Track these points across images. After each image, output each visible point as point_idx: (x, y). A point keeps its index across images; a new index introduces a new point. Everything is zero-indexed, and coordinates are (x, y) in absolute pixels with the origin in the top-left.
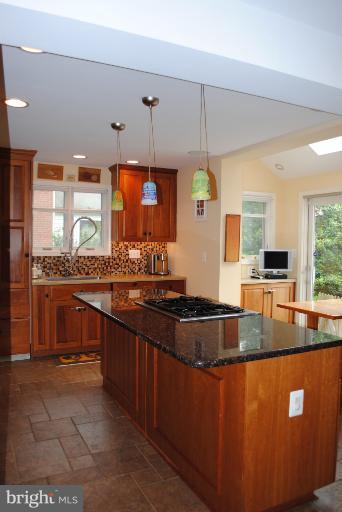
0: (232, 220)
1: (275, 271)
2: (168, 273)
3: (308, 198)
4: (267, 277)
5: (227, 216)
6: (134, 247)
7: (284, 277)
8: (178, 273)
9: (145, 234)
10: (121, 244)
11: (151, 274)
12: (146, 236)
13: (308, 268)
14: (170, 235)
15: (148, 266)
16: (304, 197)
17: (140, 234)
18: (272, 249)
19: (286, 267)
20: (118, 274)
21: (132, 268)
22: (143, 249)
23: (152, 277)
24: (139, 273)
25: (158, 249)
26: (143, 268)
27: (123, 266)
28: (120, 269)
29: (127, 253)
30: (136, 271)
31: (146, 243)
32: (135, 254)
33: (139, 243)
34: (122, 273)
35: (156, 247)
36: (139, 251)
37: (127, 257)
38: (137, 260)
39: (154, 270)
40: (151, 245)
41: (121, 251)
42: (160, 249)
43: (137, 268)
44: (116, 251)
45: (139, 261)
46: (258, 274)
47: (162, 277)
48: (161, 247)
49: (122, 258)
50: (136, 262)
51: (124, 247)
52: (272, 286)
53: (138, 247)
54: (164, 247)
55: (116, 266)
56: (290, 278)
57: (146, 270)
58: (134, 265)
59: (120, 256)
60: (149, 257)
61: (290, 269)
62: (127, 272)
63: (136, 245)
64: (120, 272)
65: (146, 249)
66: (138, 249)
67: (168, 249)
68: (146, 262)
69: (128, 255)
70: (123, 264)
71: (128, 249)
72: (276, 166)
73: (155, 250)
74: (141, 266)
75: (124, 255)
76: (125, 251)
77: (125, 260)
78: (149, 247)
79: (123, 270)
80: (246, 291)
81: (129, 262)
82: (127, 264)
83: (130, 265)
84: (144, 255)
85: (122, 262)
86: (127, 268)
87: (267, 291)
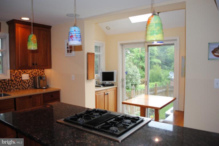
0: (90, 55)
1: (107, 82)
2: (47, 87)
3: (122, 45)
4: (104, 85)
5: (88, 54)
6: (25, 72)
7: (112, 85)
8: (54, 86)
9: (33, 64)
10: (16, 71)
11: (36, 88)
12: (34, 66)
13: (123, 80)
14: (48, 65)
15: (35, 83)
16: (121, 44)
17: (30, 64)
19: (112, 79)
20: (15, 90)
21: (24, 85)
22: (30, 73)
23: (38, 90)
24: (29, 88)
25: (39, 73)
26: (31, 85)
27: (18, 85)
28: (16, 87)
29: (20, 76)
30: (27, 87)
31: (32, 70)
32: (25, 77)
33: (28, 70)
34: (18, 89)
35: (39, 72)
36: (28, 75)
37: (21, 79)
38: (27, 80)
39: (39, 86)
40: (35, 71)
41: (17, 75)
42: (40, 73)
43: (27, 85)
44: (13, 75)
45: (28, 81)
46: (99, 85)
47: (44, 90)
48: (41, 72)
49: (17, 80)
50: (26, 82)
51: (18, 73)
52: (108, 90)
53: (28, 72)
54: (43, 72)
55: (14, 85)
56: (115, 85)
57: (33, 85)
58: (25, 84)
59: (16, 79)
60: (34, 78)
61: (115, 81)
62: (21, 88)
63: (26, 71)
64: (16, 89)
65: (32, 73)
66: (27, 74)
67: (45, 73)
68: (32, 81)
69: (22, 77)
70: (19, 84)
71: (21, 74)
72: (106, 27)
73: (38, 73)
74: (30, 84)
75: (18, 77)
76: (19, 75)
77: (19, 81)
78: (33, 72)
79: (19, 87)
80: (97, 95)
81: (22, 82)
82: (21, 83)
83: (23, 84)
84: (32, 77)
85: (17, 82)
86: (21, 85)
87: (106, 93)
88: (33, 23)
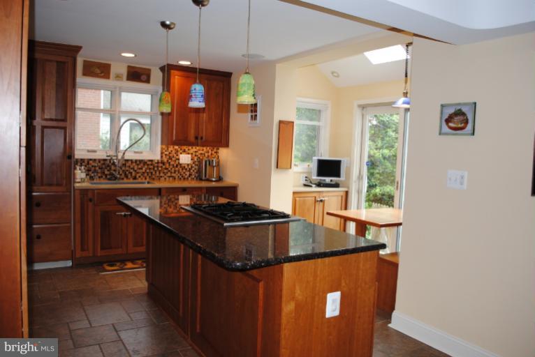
0: (286, 126)
1: (328, 180)
2: (220, 179)
3: (363, 107)
4: (319, 185)
5: (281, 122)
6: (184, 151)
7: (337, 185)
8: (230, 180)
9: (196, 138)
10: (171, 148)
11: (201, 180)
12: (198, 141)
13: (360, 177)
14: (221, 138)
15: (199, 171)
16: (359, 106)
17: (192, 138)
18: (326, 157)
19: (338, 175)
20: (167, 179)
21: (182, 173)
22: (194, 154)
23: (203, 182)
24: (190, 178)
25: (210, 154)
26: (193, 173)
27: (173, 171)
28: (169, 174)
29: (177, 157)
30: (186, 177)
31: (198, 148)
32: (185, 159)
33: (190, 148)
34: (171, 178)
35: (208, 152)
36: (190, 156)
37: (177, 161)
38: (188, 165)
39: (205, 176)
40: (203, 150)
41: (171, 155)
42: (212, 154)
43: (188, 173)
44: (166, 155)
45: (190, 167)
46: (311, 182)
47: (214, 183)
48: (213, 152)
49: (172, 163)
50: (186, 167)
51: (174, 152)
52: (324, 194)
53: (189, 152)
54: (216, 152)
55: (166, 171)
56: (342, 187)
57: (197, 175)
58: (184, 171)
59: (170, 161)
60: (200, 162)
61: (342, 178)
62: (177, 177)
63: (187, 149)
64: (169, 177)
65: (197, 154)
66: (189, 154)
67: (220, 155)
68: (197, 167)
69: (179, 159)
70: (173, 169)
71: (179, 154)
72: (333, 73)
73: (206, 155)
74: (192, 171)
75: (173, 159)
76: (175, 155)
77: (175, 165)
78: (200, 152)
79: (173, 175)
80: (297, 199)
81: (179, 167)
82: (177, 169)
83: (181, 170)
84: (196, 160)
85: (171, 167)
86: (177, 173)
87: (319, 199)
88: (200, 69)
